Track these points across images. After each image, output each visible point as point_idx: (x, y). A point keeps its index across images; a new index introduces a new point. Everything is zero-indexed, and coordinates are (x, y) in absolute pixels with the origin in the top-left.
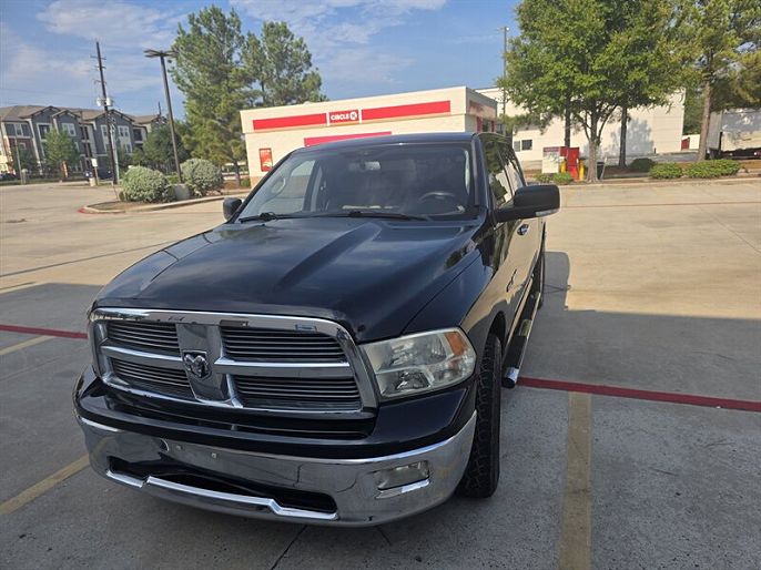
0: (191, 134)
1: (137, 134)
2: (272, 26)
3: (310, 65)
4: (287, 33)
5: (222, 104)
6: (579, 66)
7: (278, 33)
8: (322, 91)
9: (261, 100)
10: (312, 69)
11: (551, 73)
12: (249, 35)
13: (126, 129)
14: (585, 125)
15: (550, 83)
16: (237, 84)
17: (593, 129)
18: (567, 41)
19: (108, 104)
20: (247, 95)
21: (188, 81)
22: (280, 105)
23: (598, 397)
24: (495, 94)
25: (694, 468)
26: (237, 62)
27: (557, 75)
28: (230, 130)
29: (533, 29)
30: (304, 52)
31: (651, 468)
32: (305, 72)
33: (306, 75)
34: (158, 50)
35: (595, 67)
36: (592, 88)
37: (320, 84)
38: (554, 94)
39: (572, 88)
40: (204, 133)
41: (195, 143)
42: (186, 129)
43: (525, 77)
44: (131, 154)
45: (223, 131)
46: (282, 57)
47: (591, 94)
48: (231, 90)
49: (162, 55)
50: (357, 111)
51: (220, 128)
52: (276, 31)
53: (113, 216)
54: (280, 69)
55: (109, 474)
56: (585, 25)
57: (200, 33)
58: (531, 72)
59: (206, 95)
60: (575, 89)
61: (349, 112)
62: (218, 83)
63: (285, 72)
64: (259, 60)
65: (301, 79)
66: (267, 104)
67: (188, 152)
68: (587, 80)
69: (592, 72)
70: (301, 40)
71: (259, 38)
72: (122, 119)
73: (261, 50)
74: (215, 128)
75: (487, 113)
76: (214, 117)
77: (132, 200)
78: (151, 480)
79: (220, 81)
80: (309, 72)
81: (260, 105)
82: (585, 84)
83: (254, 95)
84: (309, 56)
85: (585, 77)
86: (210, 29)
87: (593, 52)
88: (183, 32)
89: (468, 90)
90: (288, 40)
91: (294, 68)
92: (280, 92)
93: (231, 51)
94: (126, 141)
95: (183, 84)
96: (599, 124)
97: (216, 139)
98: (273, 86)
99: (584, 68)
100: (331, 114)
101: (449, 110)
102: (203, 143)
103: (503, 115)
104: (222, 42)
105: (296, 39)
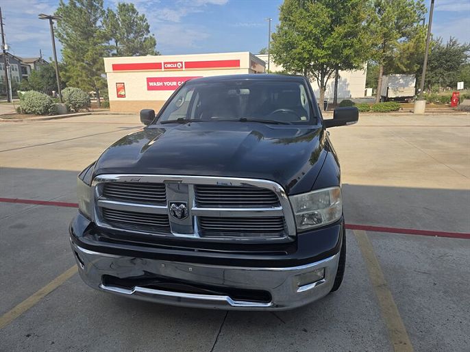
0: (66, 71)
1: (23, 70)
2: (124, 5)
3: (149, 32)
4: (134, 11)
5: (89, 53)
6: (316, 45)
7: (128, 10)
8: (156, 49)
9: (115, 52)
10: (151, 34)
11: (300, 47)
12: (108, 10)
13: (16, 66)
14: (318, 79)
15: (299, 54)
16: (100, 41)
17: (322, 81)
18: (310, 29)
19: (6, 48)
20: (106, 48)
21: (65, 37)
22: (128, 56)
24: (264, 58)
25: (437, 269)
26: (100, 27)
27: (303, 48)
28: (94, 70)
29: (290, 20)
30: (145, 24)
31: (415, 271)
32: (145, 36)
33: (145, 38)
34: (48, 15)
35: (325, 46)
36: (322, 58)
37: (155, 44)
38: (301, 60)
39: (311, 57)
40: (76, 70)
41: (69, 78)
42: (61, 68)
43: (284, 49)
44: (19, 83)
45: (89, 70)
46: (130, 26)
47: (322, 61)
48: (95, 44)
49: (50, 18)
50: (182, 63)
51: (87, 69)
52: (126, 9)
53: (14, 123)
54: (129, 33)
55: (103, 286)
56: (320, 20)
57: (75, 6)
58: (289, 46)
59: (78, 46)
60: (313, 57)
61: (177, 63)
62: (87, 39)
63: (132, 35)
64: (115, 27)
65: (143, 40)
66: (119, 54)
67: (65, 83)
68: (321, 53)
69: (323, 48)
70: (144, 16)
71: (115, 12)
72: (14, 59)
73: (117, 20)
74: (84, 68)
75: (259, 68)
76: (83, 61)
77: (26, 113)
78: (137, 289)
79: (88, 38)
80: (148, 36)
81: (114, 55)
82: (319, 55)
83: (111, 48)
84: (148, 27)
85: (319, 51)
86: (82, 4)
87: (324, 37)
88: (64, 5)
89: (250, 54)
90: (134, 15)
91: (139, 33)
92: (129, 48)
93: (96, 19)
94: (16, 74)
95: (62, 38)
96: (325, 79)
97: (84, 75)
98: (124, 43)
99: (319, 45)
100: (165, 63)
101: (239, 66)
102: (75, 77)
103: (268, 71)
104: (90, 13)
105: (140, 15)
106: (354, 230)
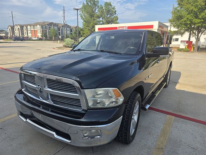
0: (83, 31)
1: (71, 31)
2: (107, 3)
3: (116, 14)
4: (111, 5)
5: (92, 23)
6: (195, 16)
7: (108, 5)
8: (118, 21)
9: (102, 23)
10: (116, 15)
11: (186, 18)
12: (101, 5)
13: (69, 29)
14: (195, 34)
15: (185, 21)
16: (96, 18)
17: (198, 36)
18: (192, 8)
19: (65, 22)
20: (98, 21)
21: (84, 17)
22: (106, 24)
23: (177, 118)
24: (168, 24)
26: (97, 13)
27: (187, 19)
28: (93, 31)
29: (181, 5)
30: (114, 10)
31: (188, 145)
32: (114, 16)
33: (114, 17)
34: (77, 8)
35: (200, 17)
36: (198, 23)
37: (118, 19)
38: (186, 25)
40: (86, 31)
41: (84, 33)
42: (82, 30)
43: (177, 19)
44: (69, 36)
45: (91, 30)
46: (108, 11)
47: (198, 25)
48: (94, 20)
49: (77, 10)
50: (126, 27)
51: (90, 30)
52: (108, 4)
54: (107, 15)
55: (20, 116)
56: (198, 4)
57: (88, 4)
58: (179, 18)
59: (88, 21)
60: (193, 23)
61: (124, 27)
62: (91, 18)
63: (109, 15)
64: (102, 12)
65: (113, 18)
66: (103, 24)
67: (82, 35)
68: (197, 21)
69: (199, 18)
70: (114, 7)
71: (103, 6)
72: (68, 26)
73: (103, 10)
74: (89, 30)
75: (165, 29)
76: (89, 27)
78: (28, 120)
79: (92, 17)
80: (115, 16)
81: (101, 24)
82: (196, 22)
83: (100, 21)
84: (116, 11)
85: (196, 20)
86: (91, 3)
87: (200, 12)
88: (84, 4)
89: (159, 22)
90: (111, 7)
91: (112, 14)
92: (107, 21)
93: (96, 9)
94: (68, 32)
95: (82, 18)
96: (200, 35)
97: (89, 33)
98: (105, 19)
99: (197, 17)
100: (119, 27)
101: (153, 28)
102: (86, 34)
103: (170, 31)
104: (94, 7)
105: (113, 7)
106: (168, 115)
